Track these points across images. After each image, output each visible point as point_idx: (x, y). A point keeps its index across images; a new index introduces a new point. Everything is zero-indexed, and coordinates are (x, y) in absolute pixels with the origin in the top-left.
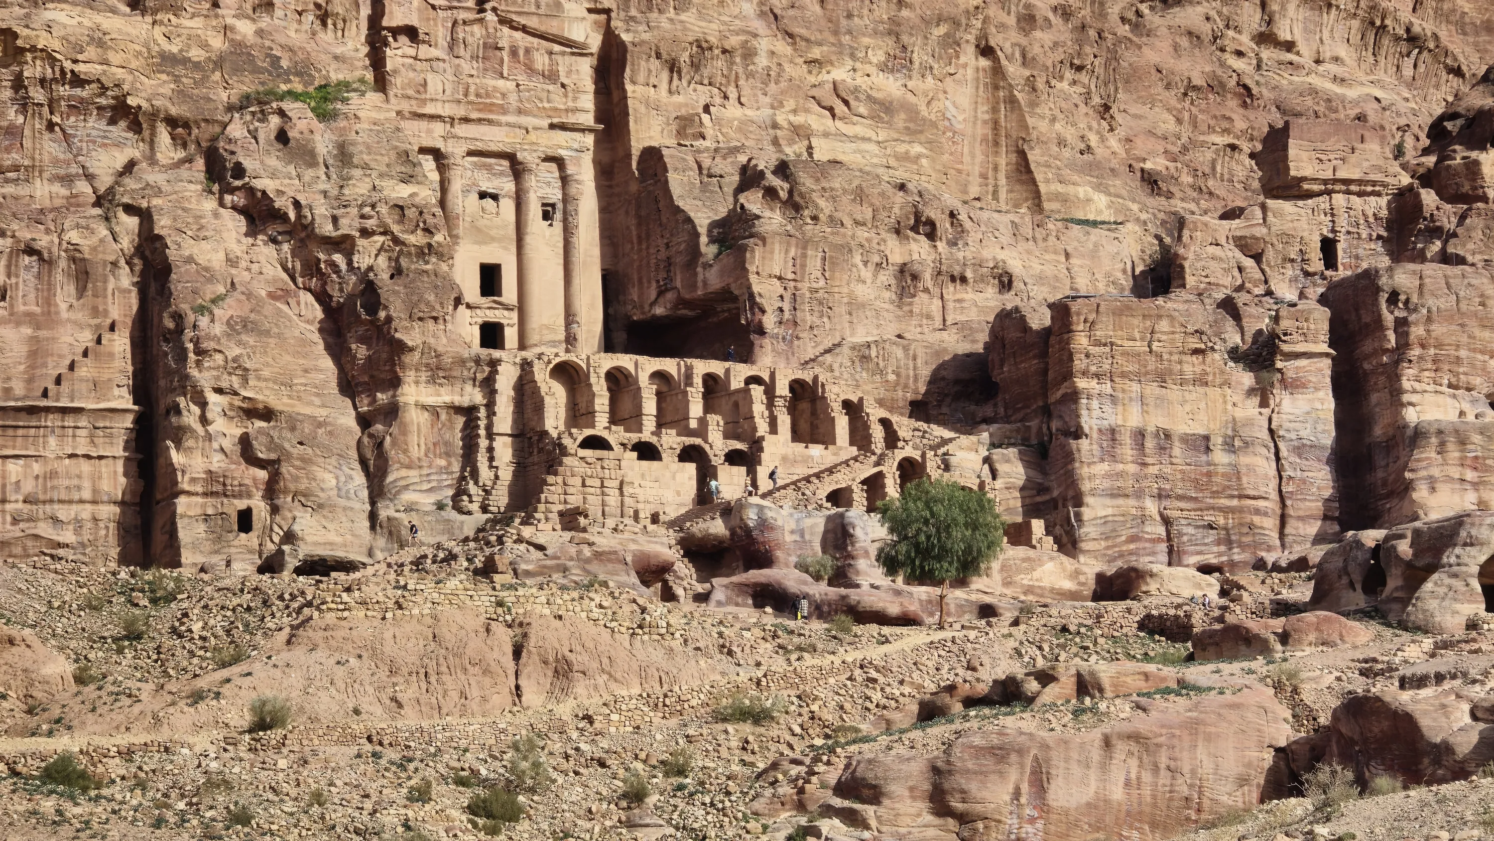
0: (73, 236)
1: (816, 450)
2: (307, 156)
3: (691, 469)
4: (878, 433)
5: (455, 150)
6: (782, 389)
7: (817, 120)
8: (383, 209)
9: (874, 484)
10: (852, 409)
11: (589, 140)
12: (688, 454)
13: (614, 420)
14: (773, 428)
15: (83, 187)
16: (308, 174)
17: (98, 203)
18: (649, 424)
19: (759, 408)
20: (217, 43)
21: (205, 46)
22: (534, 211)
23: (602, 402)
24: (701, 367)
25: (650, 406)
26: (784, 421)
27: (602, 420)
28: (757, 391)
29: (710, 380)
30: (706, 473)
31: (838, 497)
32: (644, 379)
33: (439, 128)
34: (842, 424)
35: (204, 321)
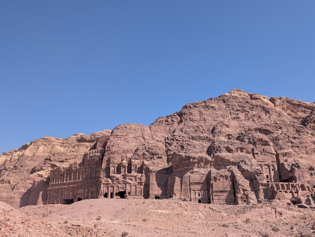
0: (226, 174)
1: (304, 191)
2: (248, 165)
3: (291, 194)
4: (311, 189)
5: (263, 164)
6: (300, 185)
7: (299, 159)
8: (256, 170)
9: (311, 195)
10: (308, 187)
11: (276, 163)
12: (290, 192)
13: (282, 189)
14: (299, 189)
15: (226, 169)
16: (248, 167)
17: (228, 171)
18: (286, 189)
19: (297, 187)
20: (238, 155)
21: (237, 156)
22: (271, 170)
23: (281, 187)
24: (291, 183)
25: (286, 188)
26: (300, 188)
27: (281, 189)
28: (297, 186)
29: (292, 184)
30: (293, 194)
31: (307, 196)
32: (285, 185)
33: (261, 162)
34: (307, 189)
35: (239, 181)
